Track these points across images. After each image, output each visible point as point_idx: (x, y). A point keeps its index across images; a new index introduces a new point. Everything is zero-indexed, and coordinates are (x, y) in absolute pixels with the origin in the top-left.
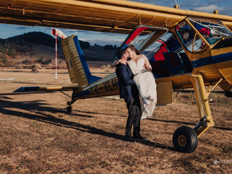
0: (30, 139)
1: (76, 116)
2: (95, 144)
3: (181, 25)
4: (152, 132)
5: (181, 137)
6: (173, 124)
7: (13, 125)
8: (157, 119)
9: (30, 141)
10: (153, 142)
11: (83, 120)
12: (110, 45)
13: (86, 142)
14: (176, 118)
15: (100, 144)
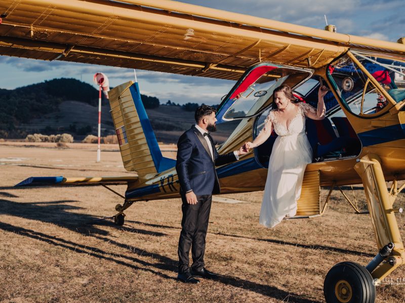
0: (41, 280)
1: (133, 233)
2: (169, 292)
3: (337, 63)
4: (279, 267)
5: (341, 284)
6: (317, 251)
7: (12, 249)
8: (285, 241)
9: (40, 285)
10: (283, 291)
11: (146, 241)
12: (193, 104)
13: (151, 288)
14: (320, 239)
15: (179, 294)
